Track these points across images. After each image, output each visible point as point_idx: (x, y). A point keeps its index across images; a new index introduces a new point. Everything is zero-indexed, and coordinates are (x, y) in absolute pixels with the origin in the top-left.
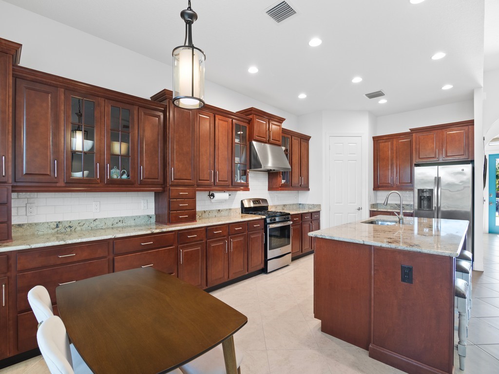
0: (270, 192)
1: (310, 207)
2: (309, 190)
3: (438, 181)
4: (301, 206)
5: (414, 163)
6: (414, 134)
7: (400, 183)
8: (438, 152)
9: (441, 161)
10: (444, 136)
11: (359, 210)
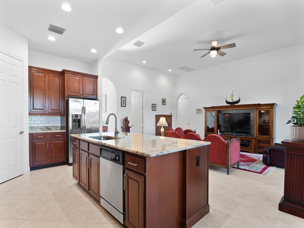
3: (84, 109)
5: (66, 95)
6: (66, 74)
7: (51, 110)
8: (81, 91)
9: (82, 97)
10: (84, 81)
11: (21, 133)
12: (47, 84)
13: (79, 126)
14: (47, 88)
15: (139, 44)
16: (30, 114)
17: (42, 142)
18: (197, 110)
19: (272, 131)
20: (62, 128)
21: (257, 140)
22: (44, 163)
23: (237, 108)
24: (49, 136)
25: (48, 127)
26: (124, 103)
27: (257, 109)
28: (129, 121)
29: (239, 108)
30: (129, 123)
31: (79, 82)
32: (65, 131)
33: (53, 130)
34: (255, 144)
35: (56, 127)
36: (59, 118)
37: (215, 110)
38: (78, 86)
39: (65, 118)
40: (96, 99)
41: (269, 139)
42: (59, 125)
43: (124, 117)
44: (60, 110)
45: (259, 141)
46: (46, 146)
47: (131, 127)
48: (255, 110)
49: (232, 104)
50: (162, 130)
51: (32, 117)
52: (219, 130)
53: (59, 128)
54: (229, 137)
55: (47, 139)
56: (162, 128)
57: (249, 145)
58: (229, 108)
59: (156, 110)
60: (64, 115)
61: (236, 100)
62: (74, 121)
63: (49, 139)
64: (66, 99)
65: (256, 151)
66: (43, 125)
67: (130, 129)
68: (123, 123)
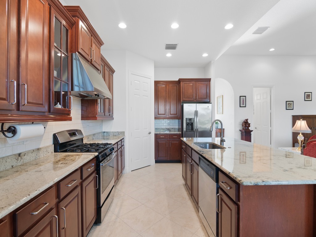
0: (83, 121)
1: (115, 134)
2: (113, 119)
3: (196, 113)
4: (105, 134)
5: (182, 101)
6: (181, 82)
7: (171, 114)
8: (194, 95)
9: (195, 101)
10: (197, 86)
11: (149, 134)
12: (167, 93)
13: (192, 129)
14: (167, 96)
15: (260, 31)
16: (156, 118)
17: (163, 141)
20: (179, 130)
22: (164, 159)
24: (169, 136)
25: (168, 129)
26: (243, 103)
28: (249, 124)
30: (249, 126)
31: (193, 88)
32: (181, 133)
33: (172, 131)
35: (175, 129)
36: (177, 121)
38: (192, 91)
39: (180, 121)
40: (209, 102)
42: (177, 127)
43: (244, 119)
44: (177, 114)
46: (166, 145)
47: (252, 131)
50: (300, 138)
51: (158, 120)
53: (177, 130)
55: (167, 139)
56: (301, 135)
59: (293, 109)
60: (180, 119)
62: (187, 124)
63: (169, 139)
64: (182, 104)
66: (164, 127)
67: (252, 133)
68: (243, 126)
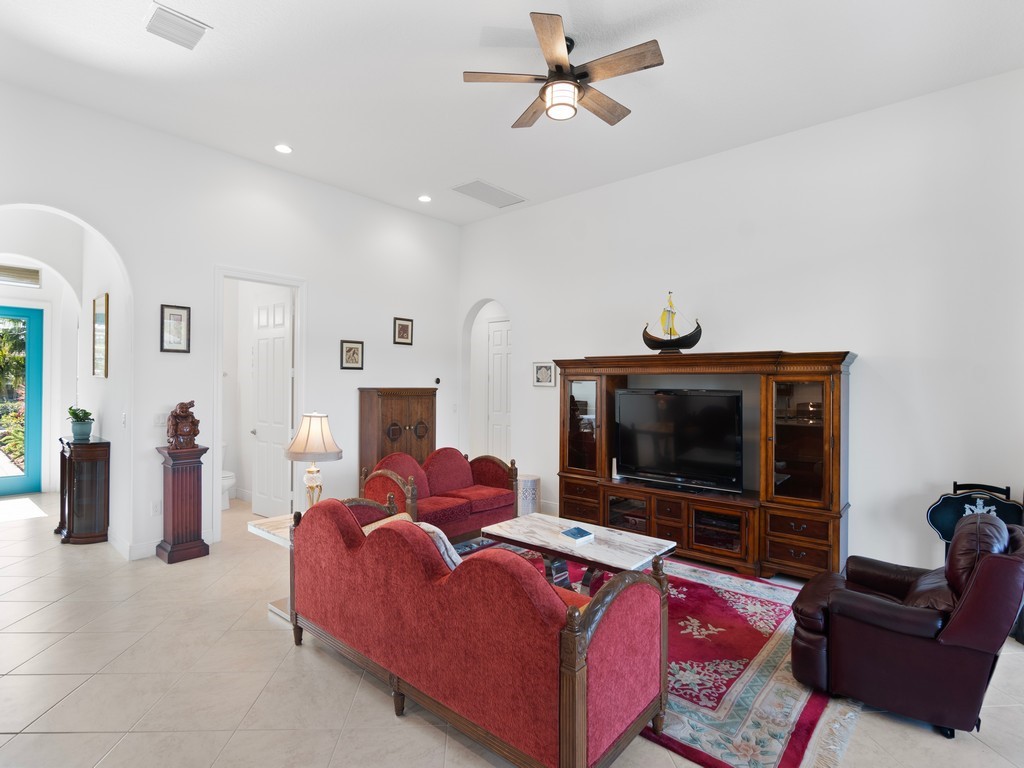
15: (174, 26)
18: (539, 368)
19: (835, 477)
21: (772, 516)
23: (688, 370)
27: (769, 375)
28: (197, 423)
29: (697, 369)
30: (196, 432)
34: (763, 535)
37: (600, 375)
41: (821, 515)
45: (779, 523)
47: (205, 450)
48: (763, 378)
49: (671, 350)
50: (312, 479)
52: (614, 460)
54: (653, 496)
56: (312, 467)
57: (738, 538)
58: (656, 366)
59: (361, 368)
61: (683, 330)
65: (767, 565)
67: (205, 457)
68: (168, 431)
